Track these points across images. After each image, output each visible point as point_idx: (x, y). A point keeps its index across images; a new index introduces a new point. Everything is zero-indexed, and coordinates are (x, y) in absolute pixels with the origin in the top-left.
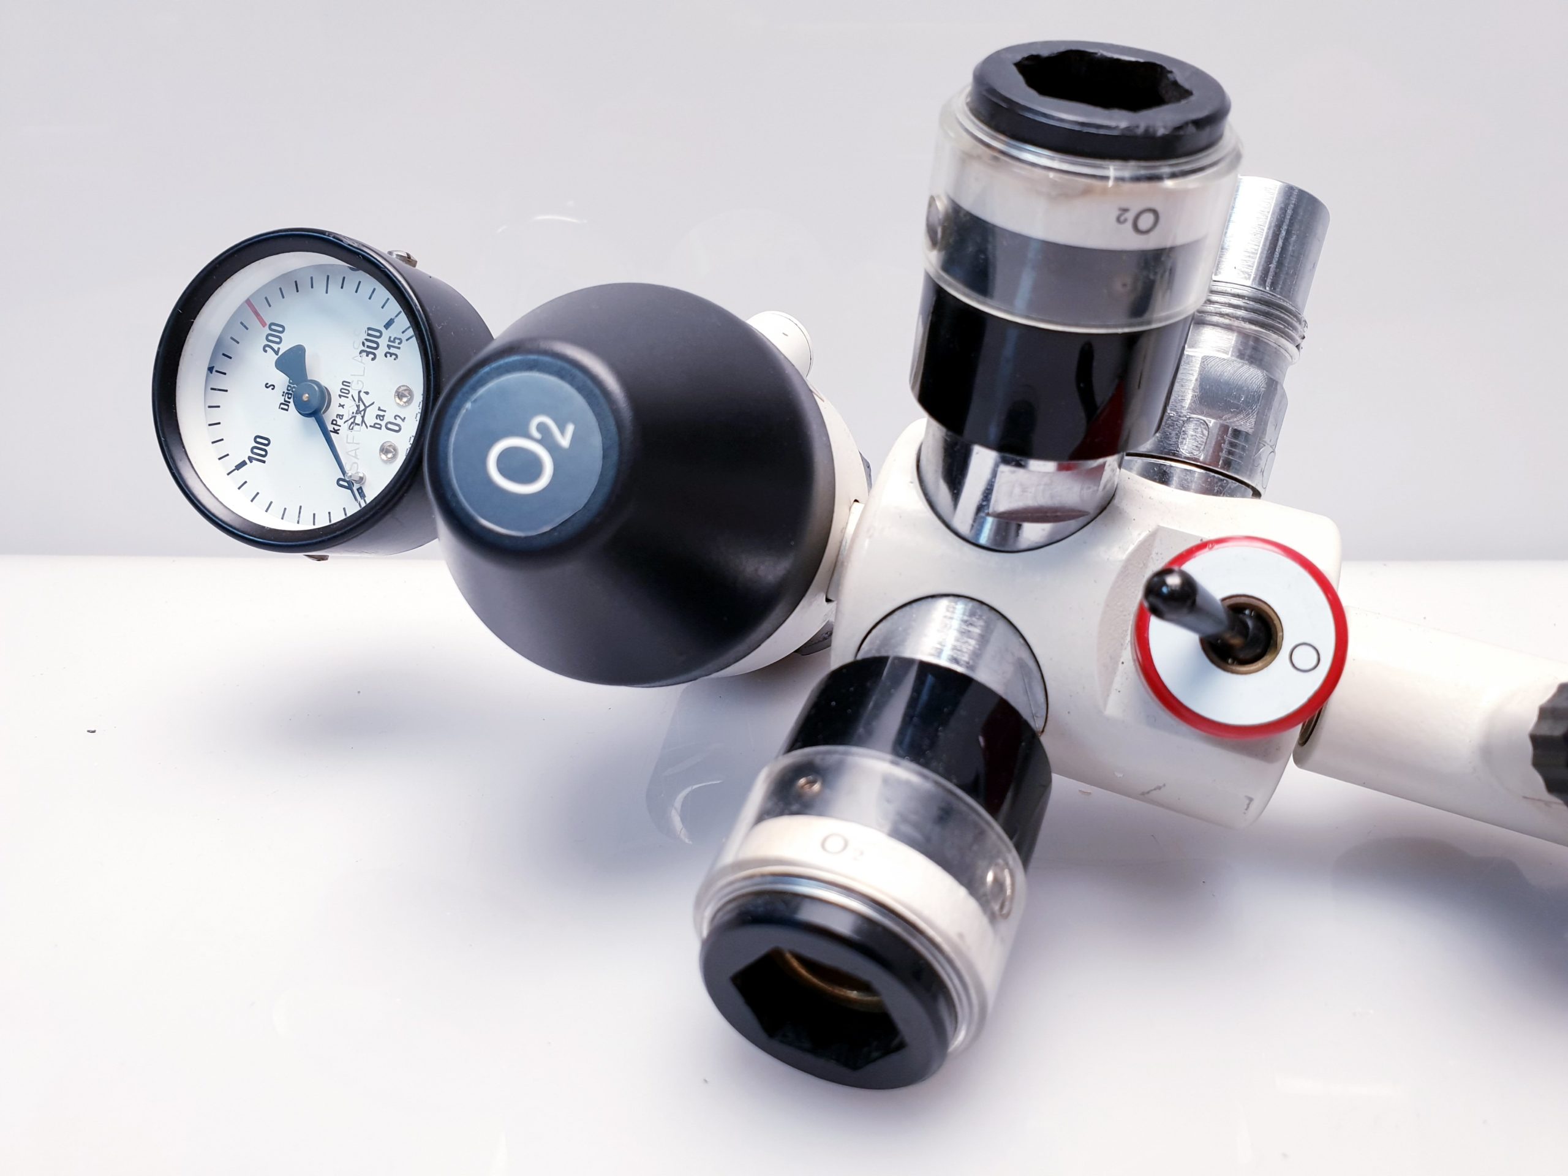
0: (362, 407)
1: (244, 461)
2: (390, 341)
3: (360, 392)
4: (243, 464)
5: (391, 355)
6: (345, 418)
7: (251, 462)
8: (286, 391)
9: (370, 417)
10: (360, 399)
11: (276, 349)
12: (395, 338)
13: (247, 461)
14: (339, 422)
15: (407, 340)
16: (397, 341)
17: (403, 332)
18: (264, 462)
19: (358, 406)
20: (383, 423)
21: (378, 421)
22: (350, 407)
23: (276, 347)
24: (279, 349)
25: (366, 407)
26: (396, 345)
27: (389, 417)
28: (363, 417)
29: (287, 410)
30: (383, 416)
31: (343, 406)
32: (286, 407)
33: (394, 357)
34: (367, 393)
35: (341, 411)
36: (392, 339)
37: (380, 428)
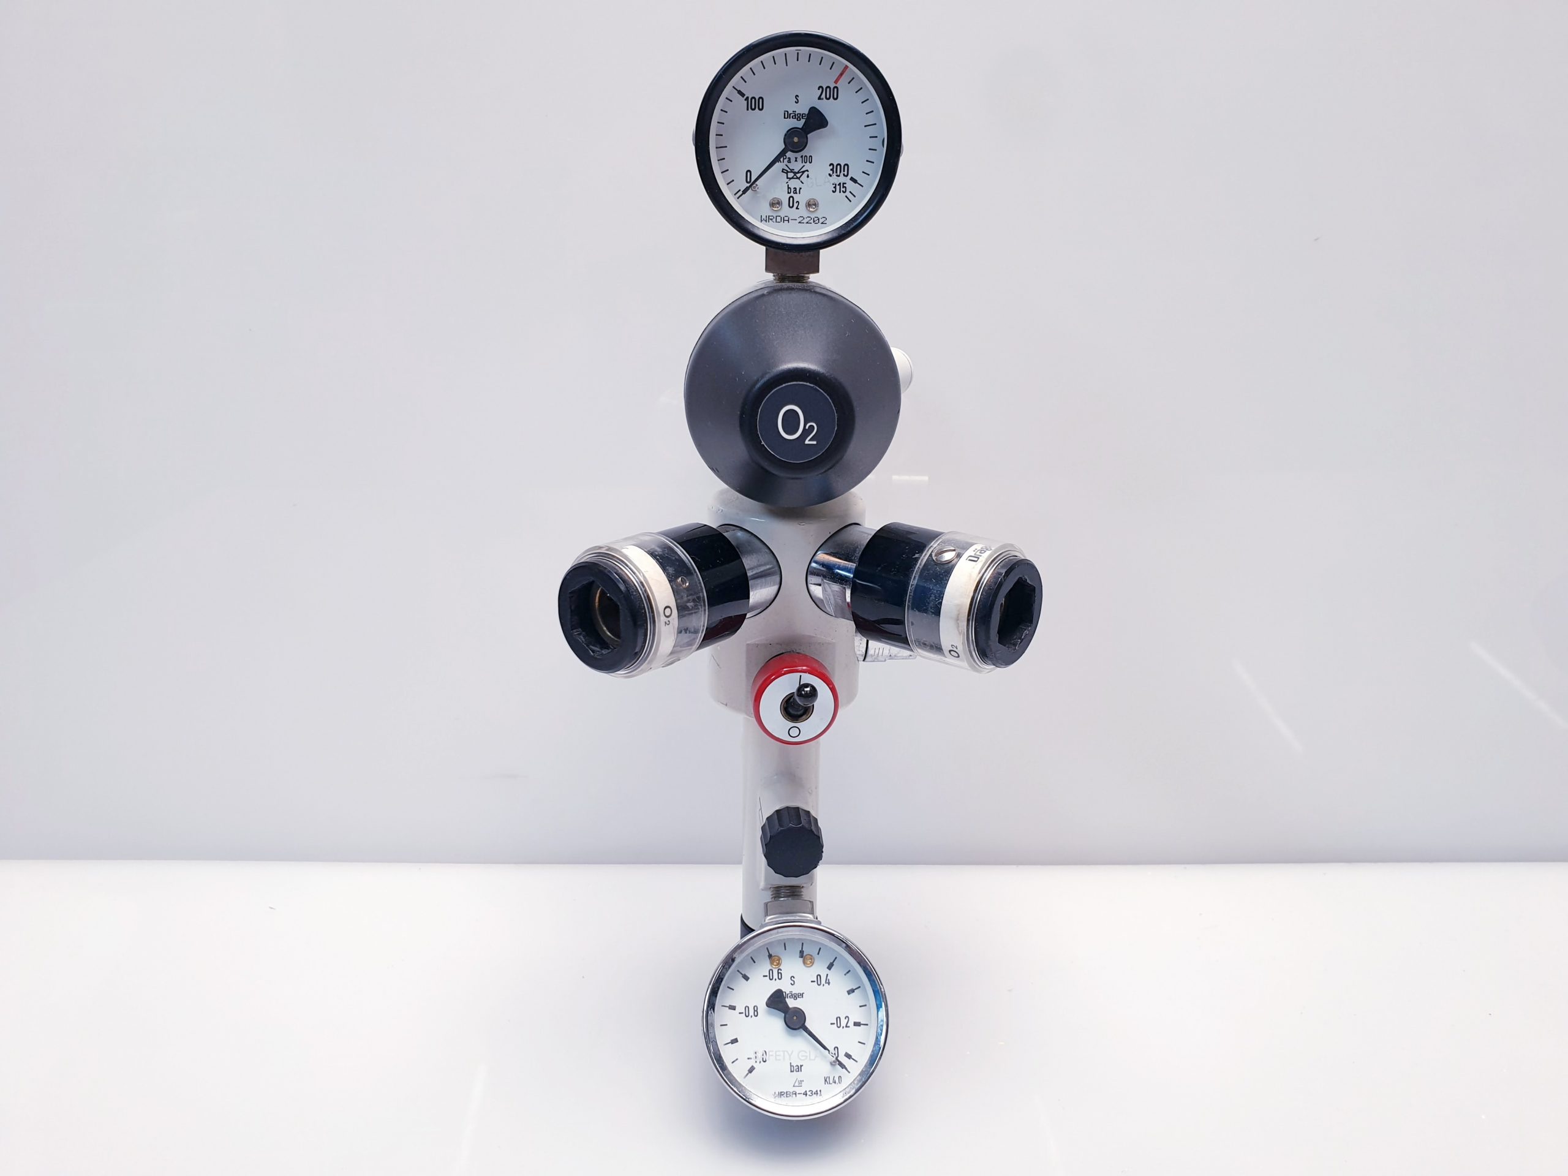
0: (798, 175)
1: (745, 95)
2: (844, 184)
3: (807, 171)
4: (742, 95)
5: (835, 187)
6: (789, 164)
7: (745, 100)
8: (796, 113)
9: (794, 184)
10: (803, 172)
11: (822, 97)
12: (845, 187)
13: (745, 97)
14: (786, 161)
15: (846, 196)
16: (844, 189)
17: (850, 192)
18: (748, 110)
19: (798, 172)
20: (792, 194)
21: (792, 190)
22: (796, 166)
23: (823, 96)
24: (823, 99)
25: (799, 178)
26: (842, 189)
27: (797, 197)
28: (793, 178)
29: (785, 118)
30: (796, 193)
31: (796, 161)
32: (786, 117)
33: (834, 190)
34: (808, 176)
35: (793, 160)
36: (845, 185)
37: (788, 193)
